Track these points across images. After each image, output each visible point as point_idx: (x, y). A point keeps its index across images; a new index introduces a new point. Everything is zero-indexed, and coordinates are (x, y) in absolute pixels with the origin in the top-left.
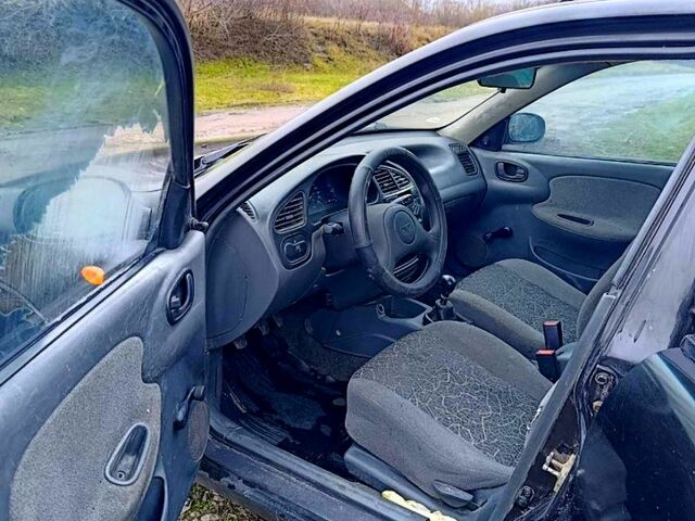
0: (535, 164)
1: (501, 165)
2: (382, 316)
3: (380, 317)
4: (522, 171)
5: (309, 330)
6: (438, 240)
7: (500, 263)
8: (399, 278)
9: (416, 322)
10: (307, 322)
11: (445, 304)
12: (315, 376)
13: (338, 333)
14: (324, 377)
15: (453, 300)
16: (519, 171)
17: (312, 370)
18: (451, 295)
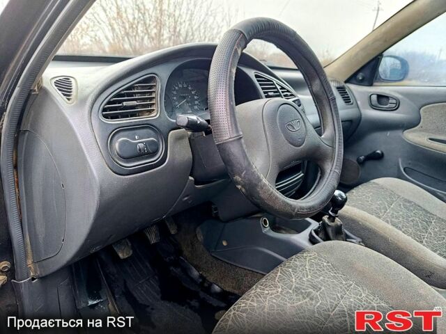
0: (408, 95)
1: (374, 98)
2: (267, 230)
3: (265, 231)
4: (394, 101)
5: (200, 238)
6: (333, 148)
7: (375, 181)
8: (283, 193)
9: (301, 238)
10: (198, 229)
11: (333, 221)
12: (202, 284)
13: (225, 243)
14: (211, 284)
15: (342, 218)
16: (390, 101)
17: (201, 276)
18: (340, 212)
